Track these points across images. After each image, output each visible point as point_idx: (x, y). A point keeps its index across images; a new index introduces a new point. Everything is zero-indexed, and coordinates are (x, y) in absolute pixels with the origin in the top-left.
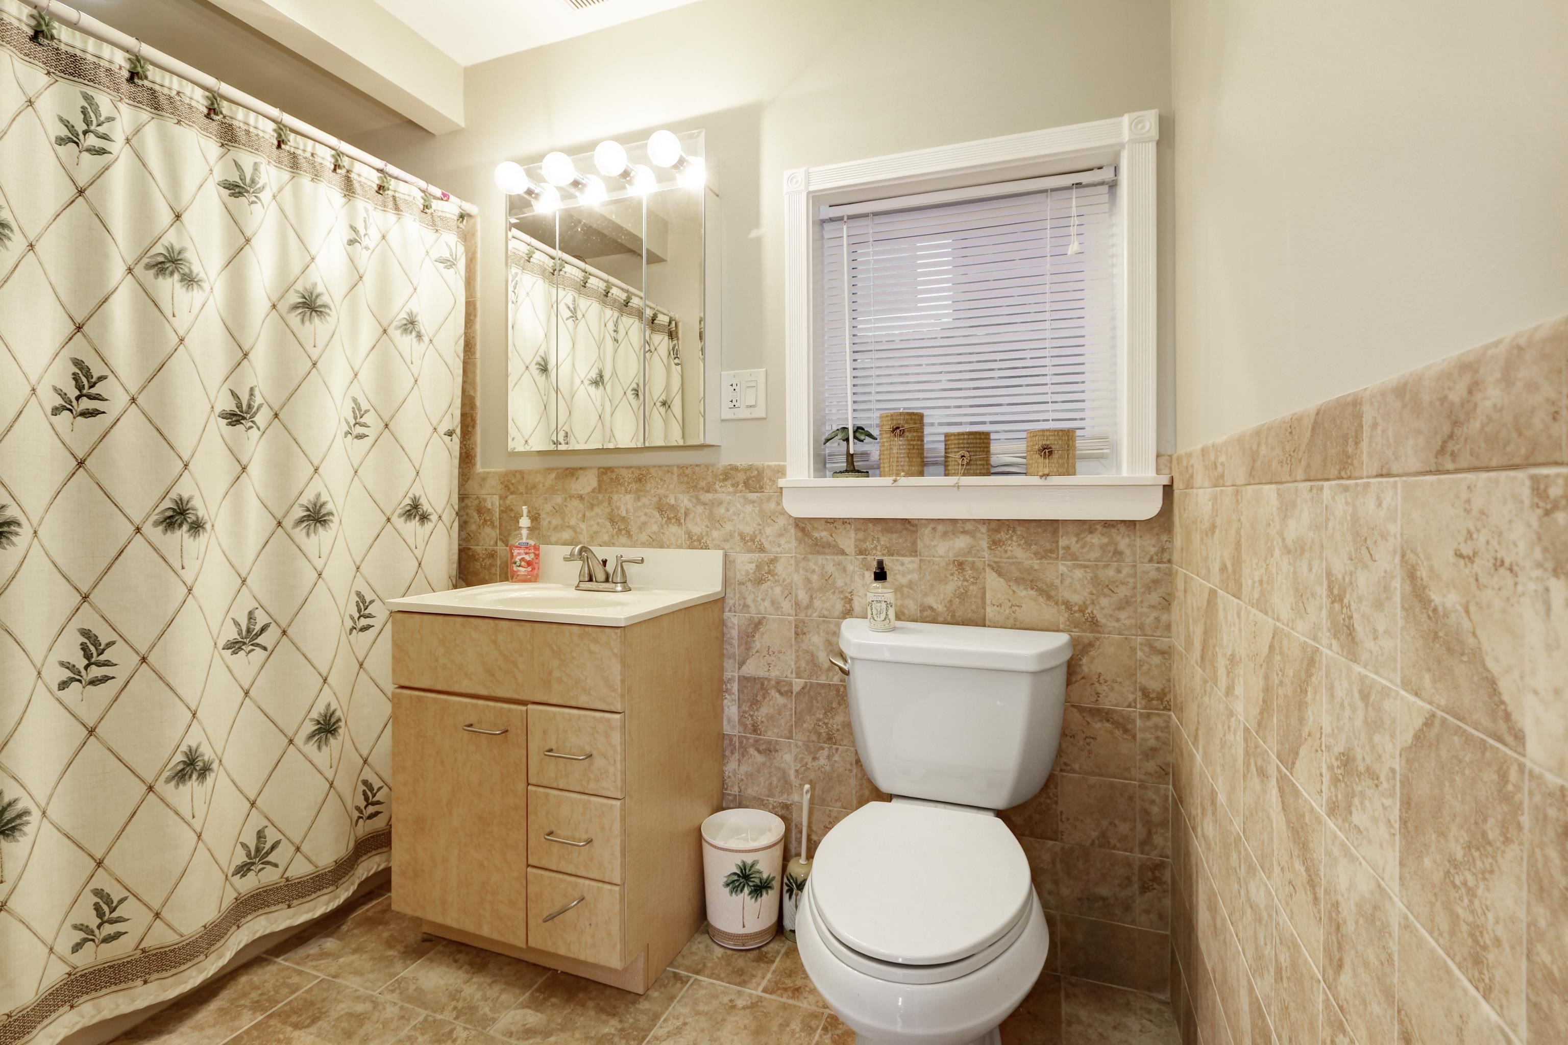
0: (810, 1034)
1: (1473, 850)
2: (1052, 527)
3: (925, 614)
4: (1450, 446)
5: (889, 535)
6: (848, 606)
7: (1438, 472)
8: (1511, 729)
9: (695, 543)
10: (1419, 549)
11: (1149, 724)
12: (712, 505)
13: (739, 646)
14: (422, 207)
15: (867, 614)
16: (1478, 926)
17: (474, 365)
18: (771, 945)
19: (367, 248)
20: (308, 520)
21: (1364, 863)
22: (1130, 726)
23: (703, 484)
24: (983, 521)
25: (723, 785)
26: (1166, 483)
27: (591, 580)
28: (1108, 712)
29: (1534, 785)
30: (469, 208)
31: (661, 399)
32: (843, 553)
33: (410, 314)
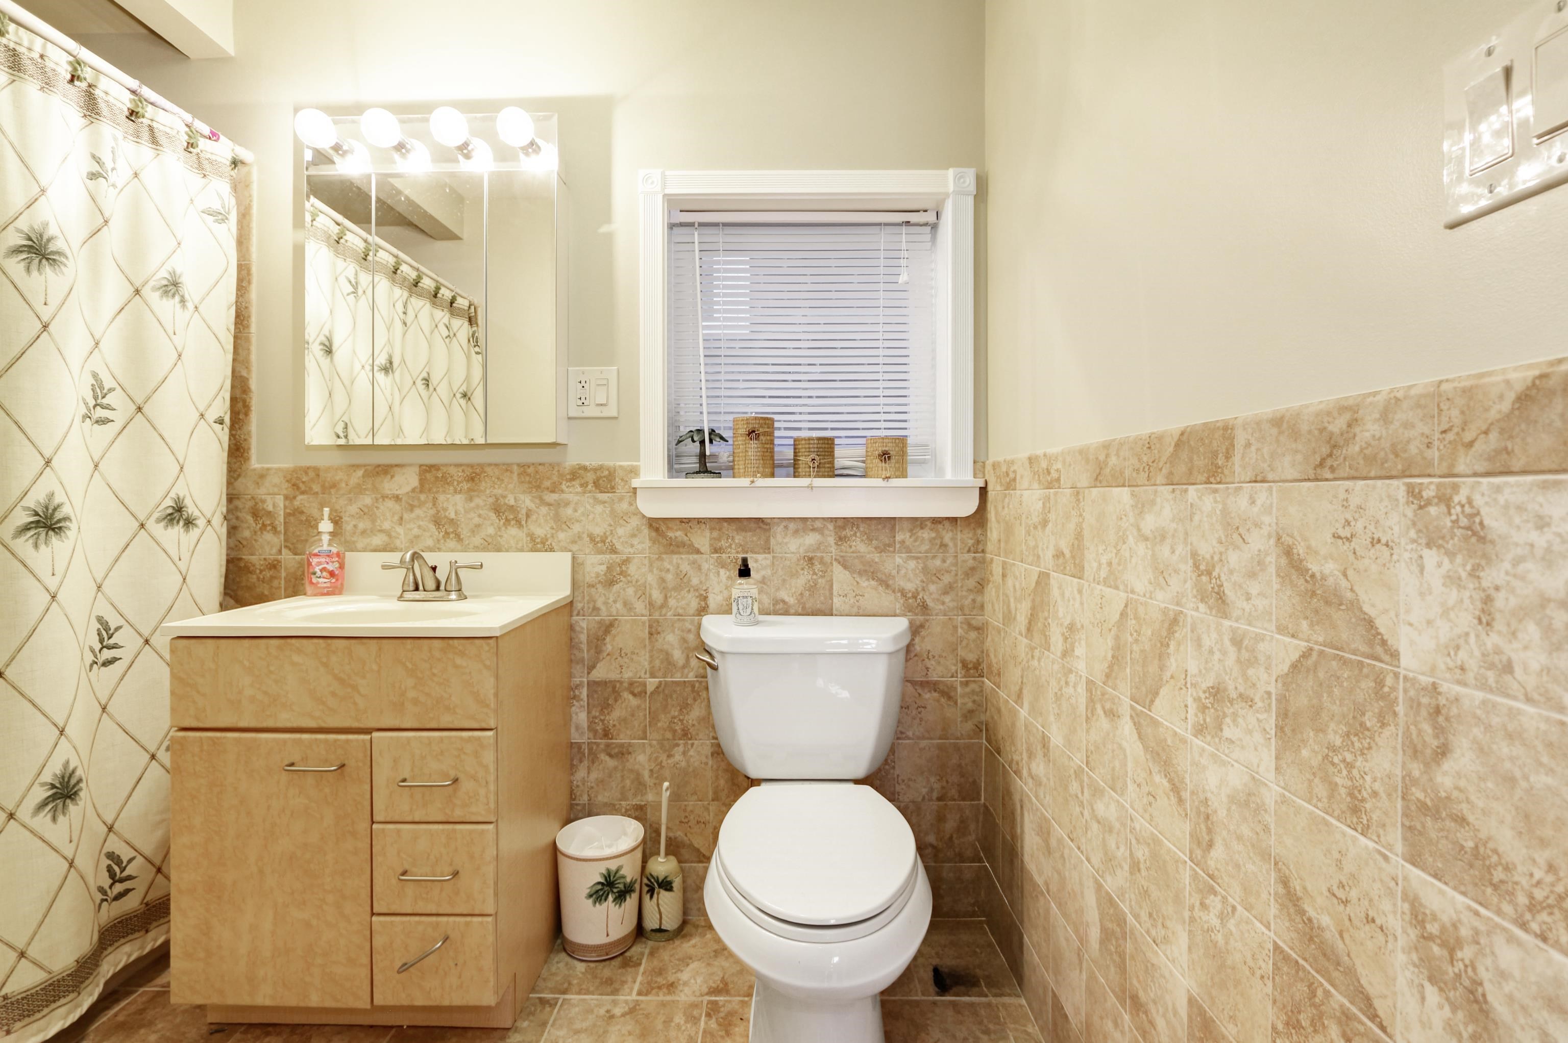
0: (695, 1024)
1: (1352, 737)
2: (890, 523)
3: (778, 607)
4: (1329, 462)
5: (743, 534)
6: (703, 604)
7: (1317, 480)
8: (1386, 651)
9: (539, 546)
10: (1296, 534)
11: (968, 690)
12: (558, 505)
13: (588, 651)
14: (186, 144)
15: (731, 609)
16: (1356, 787)
17: (248, 340)
18: (634, 949)
19: (114, 185)
20: (36, 528)
21: (1236, 764)
22: (952, 694)
23: (547, 483)
24: (832, 519)
25: (572, 795)
26: (982, 485)
27: (417, 589)
28: (935, 684)
29: (1408, 685)
30: (244, 154)
31: (461, 390)
32: (698, 552)
33: (173, 273)
